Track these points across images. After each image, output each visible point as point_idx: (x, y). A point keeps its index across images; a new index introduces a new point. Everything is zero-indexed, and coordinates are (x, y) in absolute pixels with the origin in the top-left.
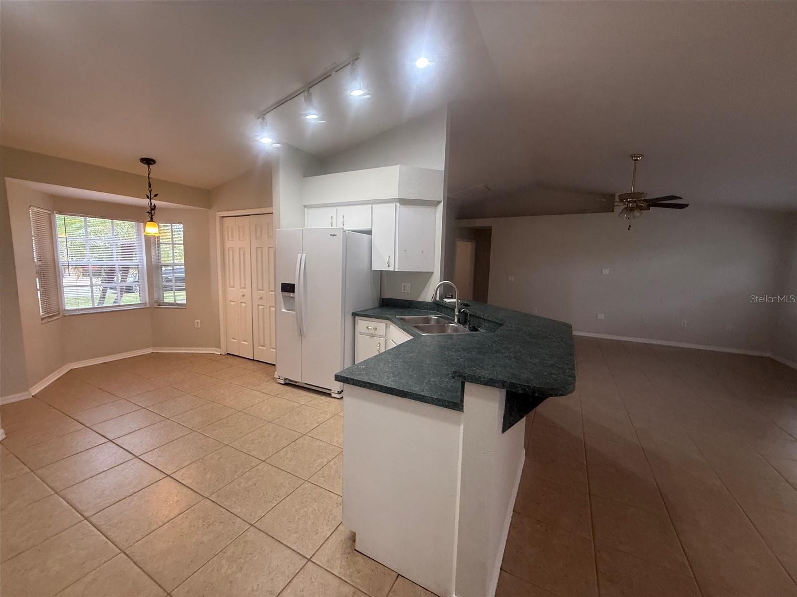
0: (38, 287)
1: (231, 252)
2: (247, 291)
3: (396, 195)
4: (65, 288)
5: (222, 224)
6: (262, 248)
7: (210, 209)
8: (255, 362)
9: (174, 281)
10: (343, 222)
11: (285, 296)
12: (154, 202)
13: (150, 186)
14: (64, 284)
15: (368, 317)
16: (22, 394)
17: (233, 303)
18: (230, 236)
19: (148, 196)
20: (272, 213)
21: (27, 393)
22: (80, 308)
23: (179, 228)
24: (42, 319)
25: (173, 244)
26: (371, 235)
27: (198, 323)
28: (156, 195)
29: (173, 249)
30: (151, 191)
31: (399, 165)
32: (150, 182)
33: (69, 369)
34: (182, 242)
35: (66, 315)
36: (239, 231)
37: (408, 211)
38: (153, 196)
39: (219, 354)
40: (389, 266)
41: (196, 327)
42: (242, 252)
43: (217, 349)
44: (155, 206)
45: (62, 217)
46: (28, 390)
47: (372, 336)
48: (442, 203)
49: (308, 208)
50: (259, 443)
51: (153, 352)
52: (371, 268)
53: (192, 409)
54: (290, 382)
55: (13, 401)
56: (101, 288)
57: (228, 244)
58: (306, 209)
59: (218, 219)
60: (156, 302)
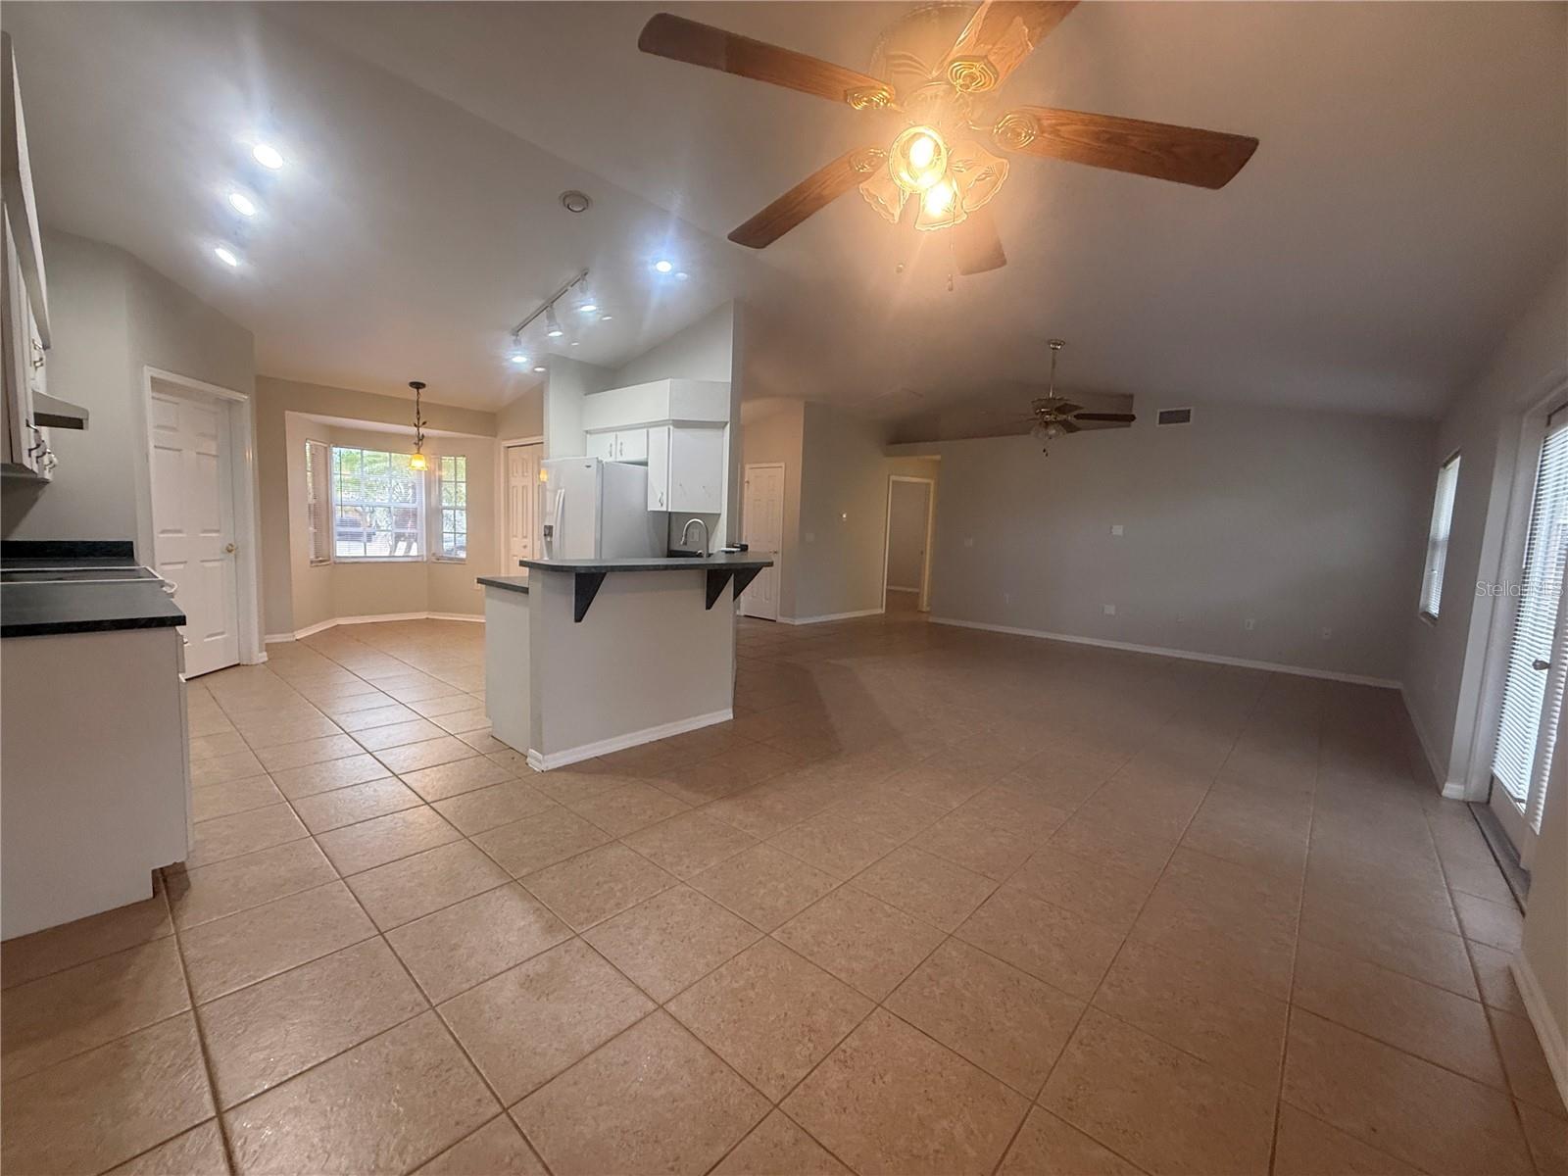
1: (514, 492)
2: (528, 541)
3: (668, 416)
5: (507, 455)
7: (495, 436)
10: (622, 451)
12: (422, 431)
13: (418, 413)
16: (285, 636)
18: (513, 470)
19: (415, 424)
21: (291, 634)
23: (461, 462)
24: (312, 562)
25: (456, 482)
26: (647, 467)
28: (424, 423)
29: (456, 488)
30: (419, 419)
31: (669, 380)
32: (418, 408)
33: (334, 625)
34: (464, 481)
35: (338, 561)
36: (523, 465)
37: (685, 435)
38: (421, 424)
40: (662, 505)
44: (423, 436)
45: (338, 449)
46: (293, 632)
48: (729, 425)
49: (591, 434)
51: (430, 617)
52: (647, 508)
55: (280, 640)
57: (513, 482)
58: (588, 436)
59: (502, 449)
60: (434, 554)
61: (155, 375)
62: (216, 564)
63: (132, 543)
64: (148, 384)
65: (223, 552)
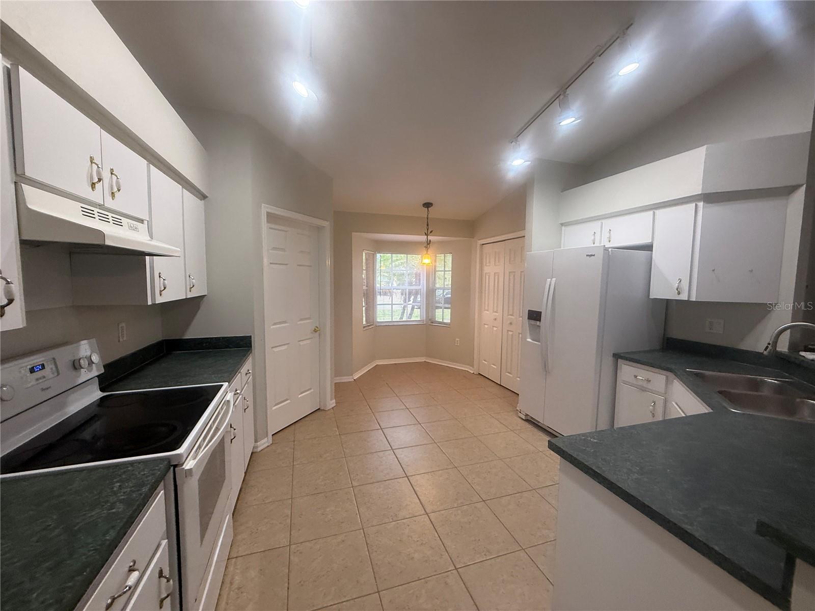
0: (364, 305)
1: (487, 277)
2: (499, 315)
3: (698, 190)
4: (378, 306)
5: (481, 251)
6: (514, 272)
7: (473, 238)
8: (501, 388)
9: (443, 303)
10: (610, 238)
11: (531, 324)
12: (430, 238)
13: (428, 225)
14: (378, 303)
15: (638, 363)
16: (348, 377)
17: (486, 326)
18: (488, 262)
19: (426, 234)
20: (524, 237)
21: (351, 377)
22: (385, 321)
23: (449, 258)
24: (364, 327)
25: (445, 271)
26: (652, 251)
27: (458, 341)
28: (431, 232)
29: (445, 275)
30: (428, 230)
31: (707, 146)
32: (428, 222)
33: (376, 365)
34: (451, 269)
35: (377, 325)
36: (495, 258)
37: (717, 210)
38: (429, 233)
39: (472, 372)
40: (679, 293)
41: (456, 344)
42: (497, 277)
43: (471, 368)
44: (430, 241)
45: (380, 255)
46: (352, 375)
47: (643, 389)
48: (803, 187)
49: (565, 226)
50: (485, 478)
51: (426, 361)
52: (649, 296)
53: (439, 421)
54: (531, 420)
55: (345, 381)
56: (403, 306)
57: (487, 269)
58: (563, 228)
59: (478, 246)
60: (430, 320)
61: (269, 211)
62: (308, 342)
63: (250, 337)
64: (264, 218)
65: (312, 333)
